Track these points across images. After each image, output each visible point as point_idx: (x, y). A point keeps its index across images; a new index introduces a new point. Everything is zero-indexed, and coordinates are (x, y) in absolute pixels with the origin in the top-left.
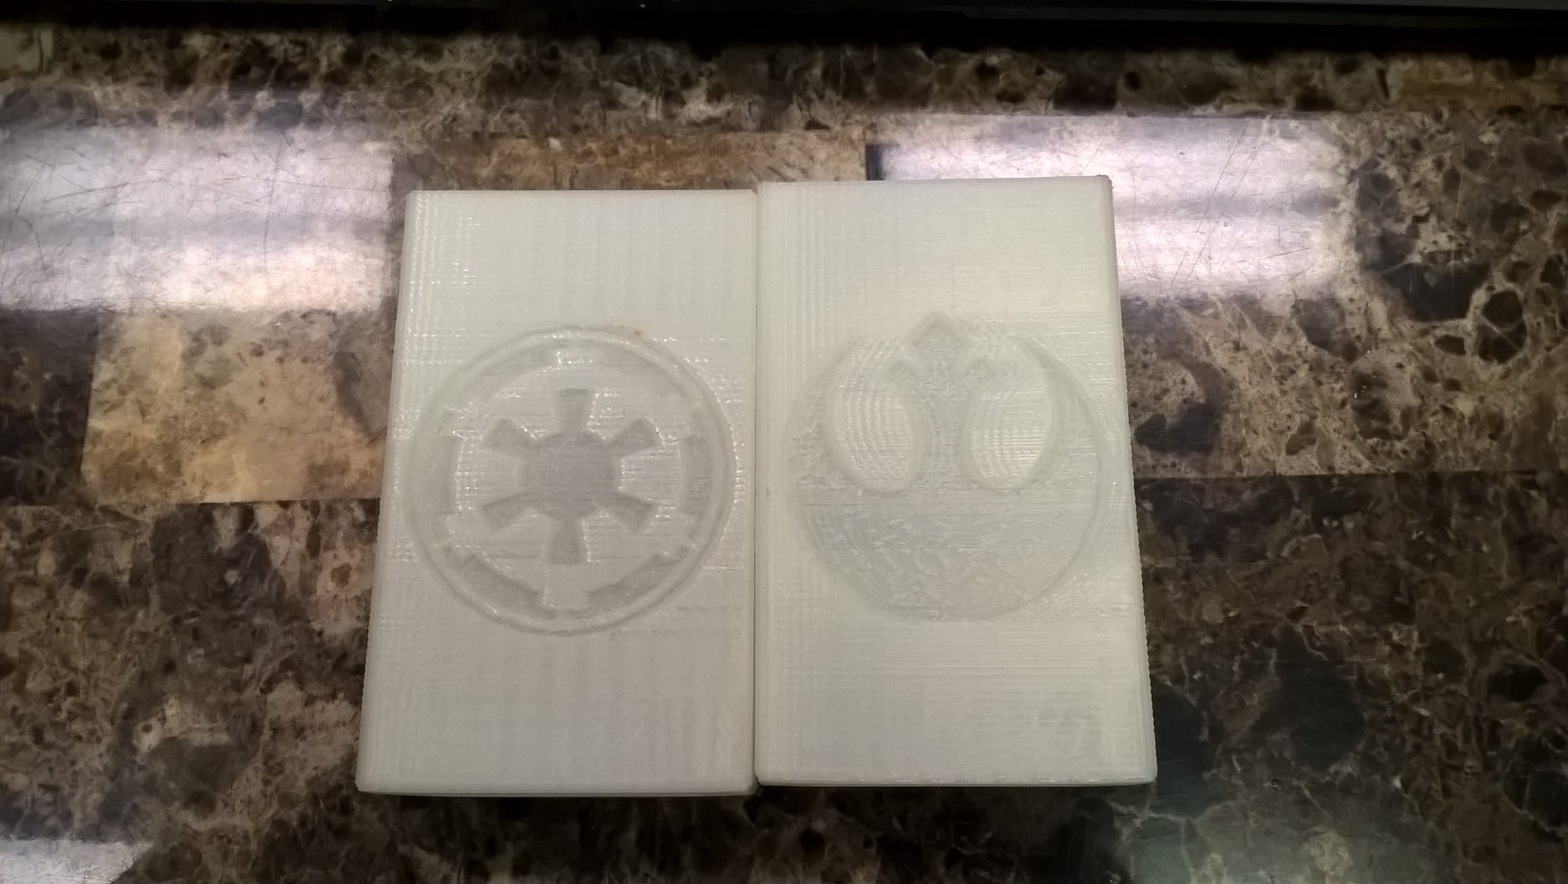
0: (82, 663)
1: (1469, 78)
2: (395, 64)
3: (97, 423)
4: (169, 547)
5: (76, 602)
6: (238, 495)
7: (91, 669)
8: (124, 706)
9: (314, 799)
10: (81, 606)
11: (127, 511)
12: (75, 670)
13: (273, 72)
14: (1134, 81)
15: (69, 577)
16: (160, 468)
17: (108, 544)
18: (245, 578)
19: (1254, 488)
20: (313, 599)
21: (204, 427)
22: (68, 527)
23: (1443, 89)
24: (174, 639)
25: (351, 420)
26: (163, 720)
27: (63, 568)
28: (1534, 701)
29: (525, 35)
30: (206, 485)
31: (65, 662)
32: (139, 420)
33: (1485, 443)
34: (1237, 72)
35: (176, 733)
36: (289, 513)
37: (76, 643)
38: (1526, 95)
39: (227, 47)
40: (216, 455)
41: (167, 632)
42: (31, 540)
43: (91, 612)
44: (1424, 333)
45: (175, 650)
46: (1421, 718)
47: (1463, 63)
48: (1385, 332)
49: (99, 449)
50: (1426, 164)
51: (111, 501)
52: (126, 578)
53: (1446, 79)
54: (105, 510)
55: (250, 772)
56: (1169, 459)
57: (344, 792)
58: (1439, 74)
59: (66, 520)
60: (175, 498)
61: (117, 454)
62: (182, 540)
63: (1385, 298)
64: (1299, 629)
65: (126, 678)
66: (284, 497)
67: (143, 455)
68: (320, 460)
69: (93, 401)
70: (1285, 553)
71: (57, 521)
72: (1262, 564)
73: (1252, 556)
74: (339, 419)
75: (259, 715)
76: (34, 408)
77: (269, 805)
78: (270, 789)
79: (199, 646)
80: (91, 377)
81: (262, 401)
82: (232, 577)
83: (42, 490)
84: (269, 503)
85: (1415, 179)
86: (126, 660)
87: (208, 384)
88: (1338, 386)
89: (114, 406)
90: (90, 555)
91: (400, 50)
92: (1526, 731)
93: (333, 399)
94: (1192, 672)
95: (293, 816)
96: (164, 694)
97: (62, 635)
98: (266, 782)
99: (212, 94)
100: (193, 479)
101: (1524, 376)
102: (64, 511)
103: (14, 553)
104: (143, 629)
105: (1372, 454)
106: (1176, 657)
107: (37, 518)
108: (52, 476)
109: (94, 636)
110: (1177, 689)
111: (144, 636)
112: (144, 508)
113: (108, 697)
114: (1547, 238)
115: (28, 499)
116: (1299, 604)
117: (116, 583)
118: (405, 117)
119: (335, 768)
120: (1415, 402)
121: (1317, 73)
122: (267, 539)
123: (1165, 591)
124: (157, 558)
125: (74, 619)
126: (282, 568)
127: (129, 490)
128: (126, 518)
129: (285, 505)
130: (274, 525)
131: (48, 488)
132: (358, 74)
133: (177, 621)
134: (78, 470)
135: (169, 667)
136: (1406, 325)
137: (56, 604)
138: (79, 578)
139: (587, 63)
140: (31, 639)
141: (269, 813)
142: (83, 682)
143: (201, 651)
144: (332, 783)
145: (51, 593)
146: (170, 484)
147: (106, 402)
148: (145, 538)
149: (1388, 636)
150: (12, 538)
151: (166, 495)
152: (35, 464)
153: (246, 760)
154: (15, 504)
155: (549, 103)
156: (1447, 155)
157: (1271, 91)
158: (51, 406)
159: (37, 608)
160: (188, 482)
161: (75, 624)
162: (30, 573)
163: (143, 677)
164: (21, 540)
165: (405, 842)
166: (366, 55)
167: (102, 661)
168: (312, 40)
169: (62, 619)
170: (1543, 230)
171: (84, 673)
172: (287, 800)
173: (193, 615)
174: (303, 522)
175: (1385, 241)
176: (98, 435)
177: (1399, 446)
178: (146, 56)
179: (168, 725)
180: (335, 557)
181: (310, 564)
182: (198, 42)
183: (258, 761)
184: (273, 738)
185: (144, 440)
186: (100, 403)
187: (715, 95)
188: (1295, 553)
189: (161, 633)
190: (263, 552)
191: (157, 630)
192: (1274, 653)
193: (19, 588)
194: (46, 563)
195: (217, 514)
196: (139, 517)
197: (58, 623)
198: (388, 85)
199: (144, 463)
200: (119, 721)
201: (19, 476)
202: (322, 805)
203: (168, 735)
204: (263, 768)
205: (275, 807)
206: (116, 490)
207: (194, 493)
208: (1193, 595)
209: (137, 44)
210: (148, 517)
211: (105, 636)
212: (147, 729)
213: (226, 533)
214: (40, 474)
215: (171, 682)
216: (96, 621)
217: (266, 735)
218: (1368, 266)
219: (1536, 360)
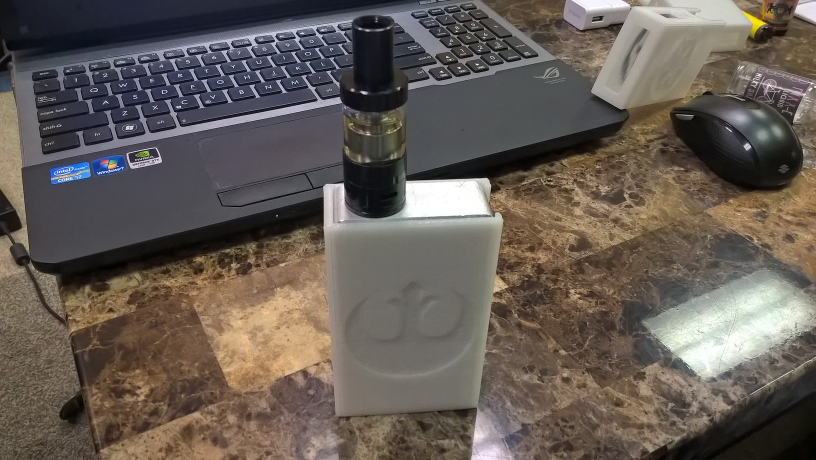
0: (268, 443)
1: (583, 158)
2: (276, 243)
3: (225, 370)
4: (281, 394)
5: (253, 425)
6: (297, 369)
7: (272, 444)
8: (294, 449)
9: (390, 443)
10: (255, 426)
11: (257, 390)
12: (266, 446)
13: (234, 259)
14: (501, 183)
15: (244, 418)
16: (261, 373)
17: (255, 403)
18: (317, 391)
19: (610, 250)
21: (271, 355)
22: (234, 404)
23: (578, 162)
24: (301, 419)
25: (325, 333)
26: (313, 446)
27: (240, 417)
29: (315, 225)
30: (283, 371)
31: (260, 446)
32: (244, 363)
33: (656, 222)
34: (526, 174)
35: (321, 447)
36: (320, 366)
37: (260, 438)
38: (599, 157)
39: (211, 257)
40: (281, 361)
41: (297, 419)
42: (220, 414)
43: (260, 427)
44: (620, 206)
45: (304, 423)
46: (699, 282)
47: (579, 156)
48: (611, 210)
49: (232, 377)
50: (588, 176)
51: (248, 390)
52: (269, 410)
53: (577, 160)
54: (246, 393)
55: (359, 446)
56: (583, 252)
57: (399, 436)
58: (575, 160)
59: (232, 403)
60: (273, 379)
61: (241, 376)
62: (284, 390)
63: (604, 203)
64: (651, 275)
65: (289, 439)
66: (316, 362)
67: (252, 372)
68: (321, 347)
69: (221, 365)
70: (631, 261)
71: (228, 405)
72: (627, 265)
73: (624, 264)
74: (320, 335)
75: (350, 428)
76: (197, 375)
77: (374, 453)
78: (371, 448)
79: (313, 417)
80: (216, 358)
81: (288, 340)
82: (311, 392)
83: (216, 398)
84: (311, 366)
85: (588, 180)
86: (285, 434)
87: (265, 343)
88: (610, 223)
89: (231, 363)
90: (249, 409)
91: (276, 240)
93: (314, 330)
94: (633, 295)
95: (385, 452)
96: (308, 438)
97: (253, 438)
98: (368, 447)
99: (214, 270)
100: (277, 371)
101: (652, 206)
102: (229, 400)
103: (216, 421)
104: (286, 422)
105: (632, 233)
106: (626, 293)
107: (218, 407)
108: (218, 392)
109: (267, 432)
110: (632, 300)
111: (288, 424)
112: (262, 387)
113: (285, 449)
114: (630, 180)
115: (211, 402)
116: (645, 270)
117: (266, 413)
118: (289, 254)
119: (391, 431)
120: (632, 220)
121: (546, 168)
122: (317, 376)
123: (609, 281)
124: (277, 399)
125: (255, 431)
126: (329, 382)
127: (252, 384)
128: (257, 392)
129: (317, 364)
130: (317, 371)
131: (218, 396)
132: (265, 250)
133: (298, 414)
134: (228, 386)
135: (305, 429)
136: (614, 206)
137: (244, 430)
138: (249, 417)
140: (240, 445)
141: (376, 456)
142: (271, 449)
143: (314, 419)
144: (393, 436)
145: (240, 427)
146: (268, 376)
147: (226, 363)
148: (269, 394)
149: (673, 268)
150: (212, 417)
151: (269, 380)
152: (208, 392)
153: (355, 443)
154: (207, 406)
156: (592, 173)
157: (538, 174)
158: (204, 372)
159: (237, 434)
160: (275, 372)
161: (257, 432)
162: (227, 425)
163: (296, 436)
164: (216, 416)
165: (432, 441)
166: (265, 245)
167: (275, 439)
168: (243, 247)
169: (250, 433)
171: (270, 446)
172: (379, 448)
173: (304, 409)
174: (327, 367)
175: (592, 193)
176: (229, 373)
177: (636, 230)
178: (182, 268)
179: (316, 447)
182: (199, 259)
183: (360, 441)
184: (360, 432)
185: (249, 368)
186: (224, 364)
188: (633, 260)
189: (294, 420)
190: (319, 382)
191: (292, 420)
192: (649, 282)
193: (224, 431)
194: (232, 419)
195: (293, 377)
196: (262, 390)
197: (249, 435)
198: (277, 249)
199: (254, 374)
200: (295, 454)
201: (203, 397)
202: (394, 444)
203: (318, 450)
204: (363, 443)
205: (377, 453)
206: (247, 385)
207: (280, 375)
208: (617, 279)
209: (175, 267)
210: (266, 388)
211: (272, 431)
212: (308, 452)
213: (300, 381)
214: (212, 394)
215: (308, 433)
216: (265, 428)
217: (357, 433)
218: (593, 199)
219: (651, 202)
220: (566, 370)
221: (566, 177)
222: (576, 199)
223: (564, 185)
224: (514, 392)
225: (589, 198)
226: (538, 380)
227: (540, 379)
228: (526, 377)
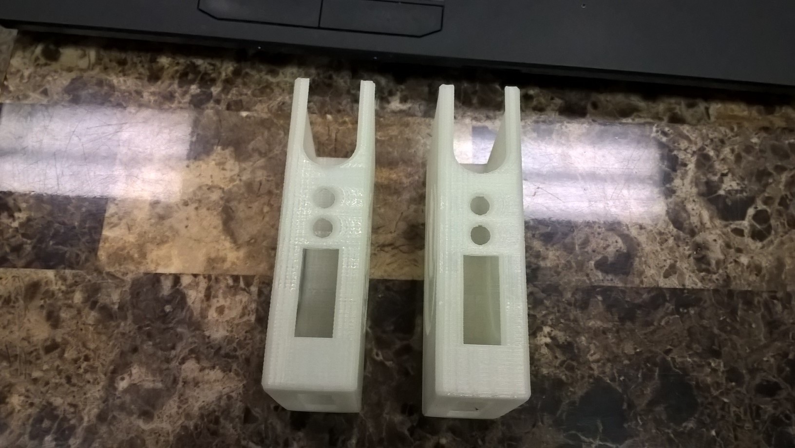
0: (92, 346)
1: (746, 113)
2: (257, 77)
3: (106, 232)
4: (138, 294)
5: (92, 316)
6: (173, 270)
7: (97, 348)
8: (112, 367)
9: (202, 417)
10: (93, 319)
11: (119, 275)
12: (89, 349)
13: (199, 77)
14: (595, 106)
15: (89, 303)
16: (136, 256)
17: (109, 290)
18: (174, 309)
19: (649, 292)
20: (206, 321)
21: (158, 238)
22: (89, 281)
23: (735, 117)
24: (138, 336)
25: (228, 238)
26: (131, 375)
27: (86, 301)
28: (777, 397)
29: (317, 68)
30: (158, 265)
31: (84, 345)
32: (127, 232)
33: (753, 278)
34: (642, 104)
35: (135, 382)
36: (197, 279)
37: (90, 336)
38: (771, 122)
39: (178, 64)
40: (164, 250)
41: (135, 333)
42: (71, 286)
43: (98, 322)
44: (726, 226)
45: (138, 342)
46: (725, 403)
47: (743, 106)
48: (708, 225)
49: (107, 245)
50: (726, 151)
51: (112, 270)
52: (116, 307)
53: (736, 113)
54: (108, 274)
55: (171, 402)
56: (610, 277)
57: (217, 413)
58: (732, 110)
59: (89, 277)
60: (142, 269)
61: (115, 248)
62: (145, 290)
63: (708, 209)
64: (669, 359)
65: (114, 354)
66: (195, 272)
67: (128, 249)
68: (213, 255)
69: (105, 223)
70: (663, 323)
71: (84, 278)
72: (652, 328)
73: (648, 324)
74: (223, 237)
75: (177, 375)
76: (76, 224)
77: (180, 418)
78: (181, 411)
79: (150, 341)
80: (105, 211)
81: (187, 227)
82: (168, 308)
83: (78, 263)
84: (188, 275)
85: (722, 157)
86: (114, 346)
87: (162, 218)
88: (687, 248)
89: (115, 225)
90: (99, 295)
91: (260, 71)
92: (773, 411)
93: (221, 227)
94: (620, 376)
95: (191, 424)
96: (131, 363)
97: (84, 332)
98: (179, 407)
99: (170, 85)
100: (152, 261)
101: (771, 248)
102: (88, 273)
103: (63, 292)
104: (123, 331)
105: (702, 280)
106: (612, 369)
107: (74, 276)
108: (83, 257)
109: (99, 333)
110: (612, 383)
111: (123, 334)
112: (127, 274)
113: (104, 363)
114: (781, 187)
115: (71, 267)
116: (669, 347)
117: (112, 308)
118: (260, 101)
119: (213, 402)
120: (722, 257)
121: (678, 107)
122: (185, 291)
123: (607, 338)
124: (132, 298)
125: (90, 325)
126: (192, 305)
127: (120, 265)
128: (118, 278)
129: (195, 276)
130: (190, 284)
131: (81, 262)
132: (239, 81)
133: (140, 328)
134: (96, 254)
135: (135, 350)
136: (718, 222)
137: (81, 317)
138: (93, 305)
139: (345, 82)
140: (68, 333)
141: (180, 422)
142: (92, 355)
143: (151, 343)
144: (211, 409)
145: (79, 312)
146: (140, 263)
147: (112, 223)
148: (127, 288)
149: (709, 364)
150: (62, 284)
151: (137, 268)
152: (75, 250)
153: (170, 397)
154: (65, 268)
155: (328, 99)
156: (736, 147)
157: (657, 113)
158: (85, 224)
159: (73, 318)
160: (149, 263)
161: (90, 327)
162: (70, 302)
163: (122, 354)
164: (67, 286)
165: (244, 439)
166: (244, 72)
167: (102, 345)
168: (218, 64)
169: (84, 324)
170: (779, 182)
171: (93, 351)
172: (188, 416)
173: (148, 325)
174: (203, 284)
175: (708, 183)
176: (107, 238)
177: (715, 277)
178: (139, 65)
179: (133, 378)
180: (218, 301)
181: (205, 305)
182: (164, 61)
183: (176, 398)
184: (183, 386)
185: (129, 242)
186: (109, 223)
187: (404, 100)
188: (667, 323)
189: (132, 334)
190: (183, 298)
191: (130, 332)
192: (657, 370)
193: (64, 308)
194: (78, 297)
195: (162, 278)
196: (125, 278)
197: (82, 326)
198: (253, 86)
199: (128, 252)
200: (109, 374)
201: (67, 255)
202: (206, 420)
203: (132, 382)
204: (178, 400)
205: (183, 419)
206: (114, 265)
207: (152, 268)
208: (620, 340)
209: (135, 60)
210: (129, 278)
211: (104, 334)
212: (123, 379)
213: (166, 287)
214: (78, 255)
215: (135, 357)
216: (100, 326)
217: (180, 385)
218: (700, 194)
219: (776, 242)
221: (693, 137)
222: (677, 182)
223: (680, 150)
225: (694, 190)
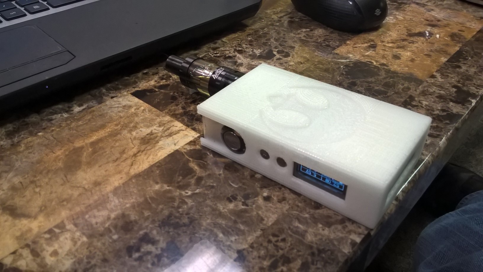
1: (237, 35)
25: (22, 219)
33: (302, 65)
34: (196, 52)
38: (248, 33)
44: (273, 60)
47: (234, 34)
53: (234, 37)
58: (231, 37)
63: (261, 60)
84: (7, 256)
85: (245, 48)
130: (13, 260)
139: (36, 118)
156: (246, 43)
170: (273, 42)
174: (26, 252)
175: (250, 55)
180: (47, 251)
181: (39, 260)
187: (80, 105)
218: (252, 59)
219: (294, 53)
220: (265, 190)
221: (227, 49)
222: (239, 61)
223: (228, 54)
224: (224, 222)
225: (248, 59)
226: (243, 205)
227: (244, 204)
228: (231, 206)
